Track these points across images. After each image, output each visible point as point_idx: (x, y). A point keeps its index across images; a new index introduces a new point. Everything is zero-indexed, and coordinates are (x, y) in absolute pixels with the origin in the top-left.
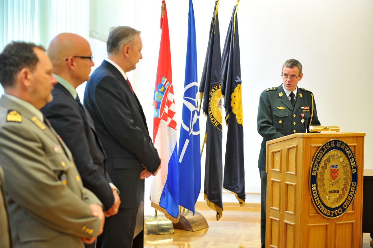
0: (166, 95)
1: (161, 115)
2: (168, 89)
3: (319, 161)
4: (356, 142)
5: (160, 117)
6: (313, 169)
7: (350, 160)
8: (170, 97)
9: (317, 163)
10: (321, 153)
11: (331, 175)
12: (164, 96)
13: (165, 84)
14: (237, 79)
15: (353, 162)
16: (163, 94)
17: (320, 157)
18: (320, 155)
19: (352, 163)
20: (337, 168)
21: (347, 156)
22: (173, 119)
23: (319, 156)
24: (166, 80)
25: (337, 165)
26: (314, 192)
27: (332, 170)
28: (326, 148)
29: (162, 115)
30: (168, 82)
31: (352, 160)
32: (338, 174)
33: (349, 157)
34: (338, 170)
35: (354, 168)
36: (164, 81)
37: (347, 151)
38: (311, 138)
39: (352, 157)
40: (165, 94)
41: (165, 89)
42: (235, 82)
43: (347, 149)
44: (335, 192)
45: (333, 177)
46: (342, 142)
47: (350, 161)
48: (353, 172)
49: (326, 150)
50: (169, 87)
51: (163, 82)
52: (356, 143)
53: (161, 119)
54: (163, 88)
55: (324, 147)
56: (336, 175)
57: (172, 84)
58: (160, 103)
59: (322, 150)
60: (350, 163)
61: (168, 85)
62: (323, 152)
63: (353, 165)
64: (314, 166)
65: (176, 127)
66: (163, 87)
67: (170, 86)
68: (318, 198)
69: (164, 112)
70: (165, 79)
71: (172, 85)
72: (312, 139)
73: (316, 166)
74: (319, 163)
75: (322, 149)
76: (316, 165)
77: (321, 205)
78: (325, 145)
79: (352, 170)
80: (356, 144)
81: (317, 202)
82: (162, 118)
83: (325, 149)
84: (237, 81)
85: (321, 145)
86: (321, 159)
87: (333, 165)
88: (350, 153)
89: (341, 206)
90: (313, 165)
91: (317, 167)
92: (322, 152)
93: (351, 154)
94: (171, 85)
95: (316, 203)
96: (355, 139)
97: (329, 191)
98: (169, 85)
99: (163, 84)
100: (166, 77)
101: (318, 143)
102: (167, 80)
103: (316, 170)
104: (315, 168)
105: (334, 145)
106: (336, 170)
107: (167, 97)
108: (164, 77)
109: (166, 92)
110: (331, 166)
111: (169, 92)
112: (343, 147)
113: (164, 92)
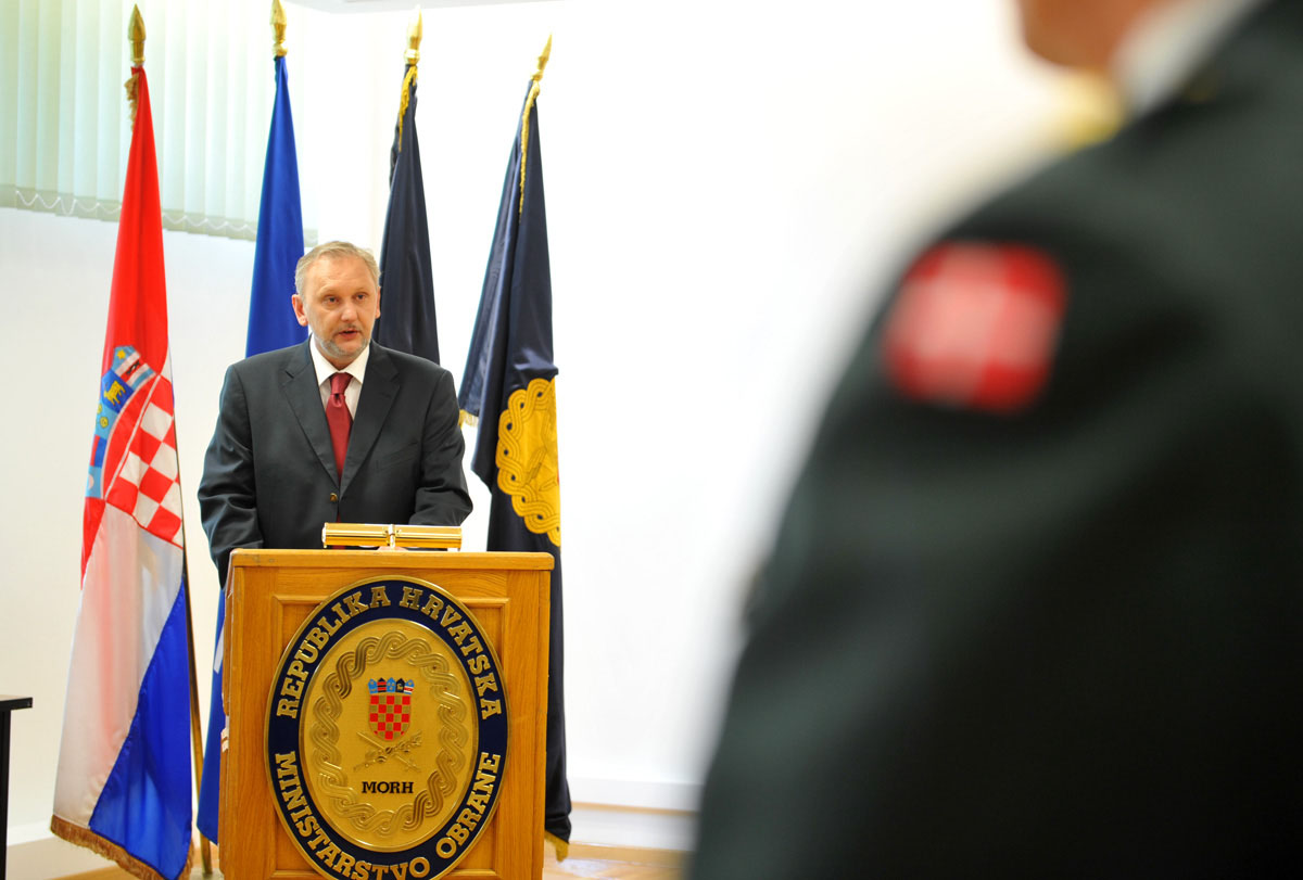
0: (133, 414)
1: (105, 489)
2: (144, 392)
3: (310, 660)
4: (504, 592)
5: (102, 497)
6: (283, 693)
7: (471, 662)
8: (154, 421)
9: (301, 668)
10: (323, 629)
11: (373, 718)
12: (119, 416)
13: (129, 372)
14: (524, 360)
15: (484, 673)
16: (118, 411)
17: (316, 646)
18: (319, 638)
19: (480, 675)
20: (402, 691)
21: (457, 649)
22: (163, 504)
23: (310, 642)
24: (136, 356)
25: (401, 682)
26: (283, 784)
27: (374, 700)
28: (346, 609)
29: (110, 487)
30: (145, 367)
31: (479, 664)
32: (406, 718)
33: (465, 650)
34: (407, 700)
35: (489, 694)
36: (124, 360)
37: (454, 624)
38: (277, 568)
39: (480, 649)
40: (127, 410)
41: (128, 391)
42: (515, 370)
43: (452, 620)
44: (392, 787)
45: (381, 726)
46: (428, 591)
47: (467, 667)
48: (485, 715)
49: (346, 618)
50: (150, 384)
51: (119, 365)
52: (507, 597)
53: (108, 505)
54: (116, 387)
55: (337, 608)
56: (398, 718)
57: (165, 373)
58: (105, 442)
59: (324, 618)
60: (472, 676)
61: (144, 376)
62: (333, 625)
63: (488, 682)
64: (288, 681)
66: (116, 383)
67: (153, 380)
68: (308, 810)
69: (119, 479)
70: (129, 354)
71: (162, 378)
72: (280, 571)
73: (298, 683)
74: (310, 668)
75: (328, 613)
76: (296, 678)
77: (323, 837)
78: (339, 599)
79: (478, 704)
80: (505, 600)
81: (300, 825)
82: (108, 501)
83: (341, 613)
84: (520, 367)
85: (323, 599)
86: (322, 653)
87: (381, 680)
88: (469, 636)
89: (427, 848)
90: (283, 674)
91: (301, 685)
92: (327, 626)
93: (474, 639)
94: (158, 378)
95: (296, 831)
96: (502, 579)
97: (365, 783)
98: (152, 376)
99: (119, 372)
100: (137, 348)
101: (312, 590)
102: (142, 357)
103: (298, 694)
104: (293, 687)
105: (387, 602)
106: (399, 701)
107: (136, 421)
108: (126, 347)
109: (132, 402)
110: (372, 683)
111: (151, 405)
112: (432, 610)
113: (122, 404)
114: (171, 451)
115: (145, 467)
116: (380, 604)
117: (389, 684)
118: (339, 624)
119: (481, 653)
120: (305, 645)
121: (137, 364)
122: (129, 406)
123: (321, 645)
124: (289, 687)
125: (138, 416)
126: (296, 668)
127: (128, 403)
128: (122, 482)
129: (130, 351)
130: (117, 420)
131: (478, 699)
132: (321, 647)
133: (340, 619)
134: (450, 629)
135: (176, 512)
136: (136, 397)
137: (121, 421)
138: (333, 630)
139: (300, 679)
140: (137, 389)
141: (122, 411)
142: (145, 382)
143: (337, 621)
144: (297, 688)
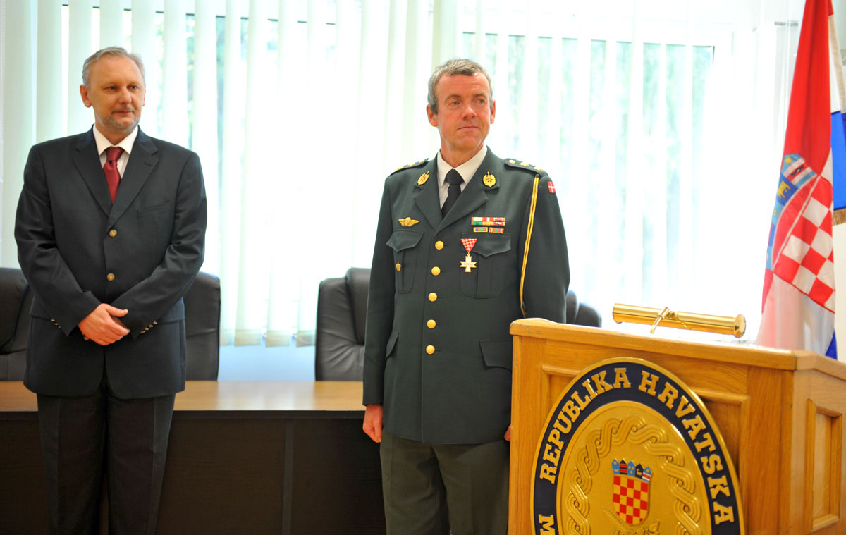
0: (797, 206)
1: (774, 262)
2: (806, 189)
3: (566, 431)
4: (744, 389)
5: (772, 269)
6: (544, 459)
7: (704, 460)
8: (814, 212)
9: (558, 437)
10: (576, 404)
11: (616, 498)
12: (785, 208)
13: (796, 174)
15: (717, 475)
16: (785, 204)
17: (570, 418)
19: (713, 476)
20: (640, 477)
21: (691, 443)
22: (819, 276)
23: (565, 414)
24: (801, 161)
25: (639, 467)
27: (617, 481)
28: (594, 386)
29: (776, 262)
30: (809, 170)
31: (712, 464)
32: (645, 506)
33: (699, 447)
34: (645, 488)
35: (722, 499)
36: (790, 164)
37: (688, 417)
38: (545, 340)
39: (713, 448)
40: (791, 203)
41: (794, 188)
43: (686, 412)
45: (623, 509)
46: (664, 378)
47: (701, 465)
48: (718, 520)
49: (594, 394)
50: (812, 183)
51: (787, 168)
52: (747, 395)
53: (774, 275)
55: (587, 384)
56: (637, 505)
57: (825, 173)
58: (775, 227)
59: (576, 393)
60: (705, 476)
61: (807, 177)
62: (584, 400)
63: (721, 486)
64: (548, 447)
65: (826, 300)
66: (783, 182)
67: (815, 179)
69: (781, 255)
70: (795, 160)
71: (822, 178)
72: (548, 343)
73: (556, 451)
74: (566, 438)
75: (580, 387)
76: (554, 446)
78: (588, 375)
79: (712, 507)
82: (775, 272)
83: (590, 389)
86: (576, 425)
87: (623, 462)
88: (703, 432)
90: (545, 441)
91: (558, 452)
92: (579, 400)
93: (707, 435)
94: (819, 178)
96: (743, 375)
98: (814, 177)
99: (787, 174)
100: (802, 155)
101: (570, 364)
102: (806, 162)
103: (556, 461)
104: (552, 454)
105: (627, 385)
106: (637, 486)
107: (798, 211)
108: (793, 155)
109: (796, 197)
110: (615, 463)
111: (812, 199)
112: (667, 398)
113: (787, 199)
114: (826, 235)
115: (807, 247)
116: (622, 385)
117: (629, 467)
118: (588, 400)
119: (713, 452)
120: (561, 416)
121: (802, 168)
122: (793, 200)
123: (574, 418)
124: (549, 453)
125: (800, 208)
126: (555, 436)
127: (793, 197)
128: (785, 259)
129: (795, 157)
130: (783, 211)
131: (711, 501)
132: (574, 420)
133: (589, 395)
134: (684, 421)
135: (829, 284)
136: (800, 193)
137: (786, 211)
138: (583, 405)
139: (557, 447)
140: (801, 187)
141: (787, 204)
142: (808, 182)
143: (587, 397)
144: (555, 456)
